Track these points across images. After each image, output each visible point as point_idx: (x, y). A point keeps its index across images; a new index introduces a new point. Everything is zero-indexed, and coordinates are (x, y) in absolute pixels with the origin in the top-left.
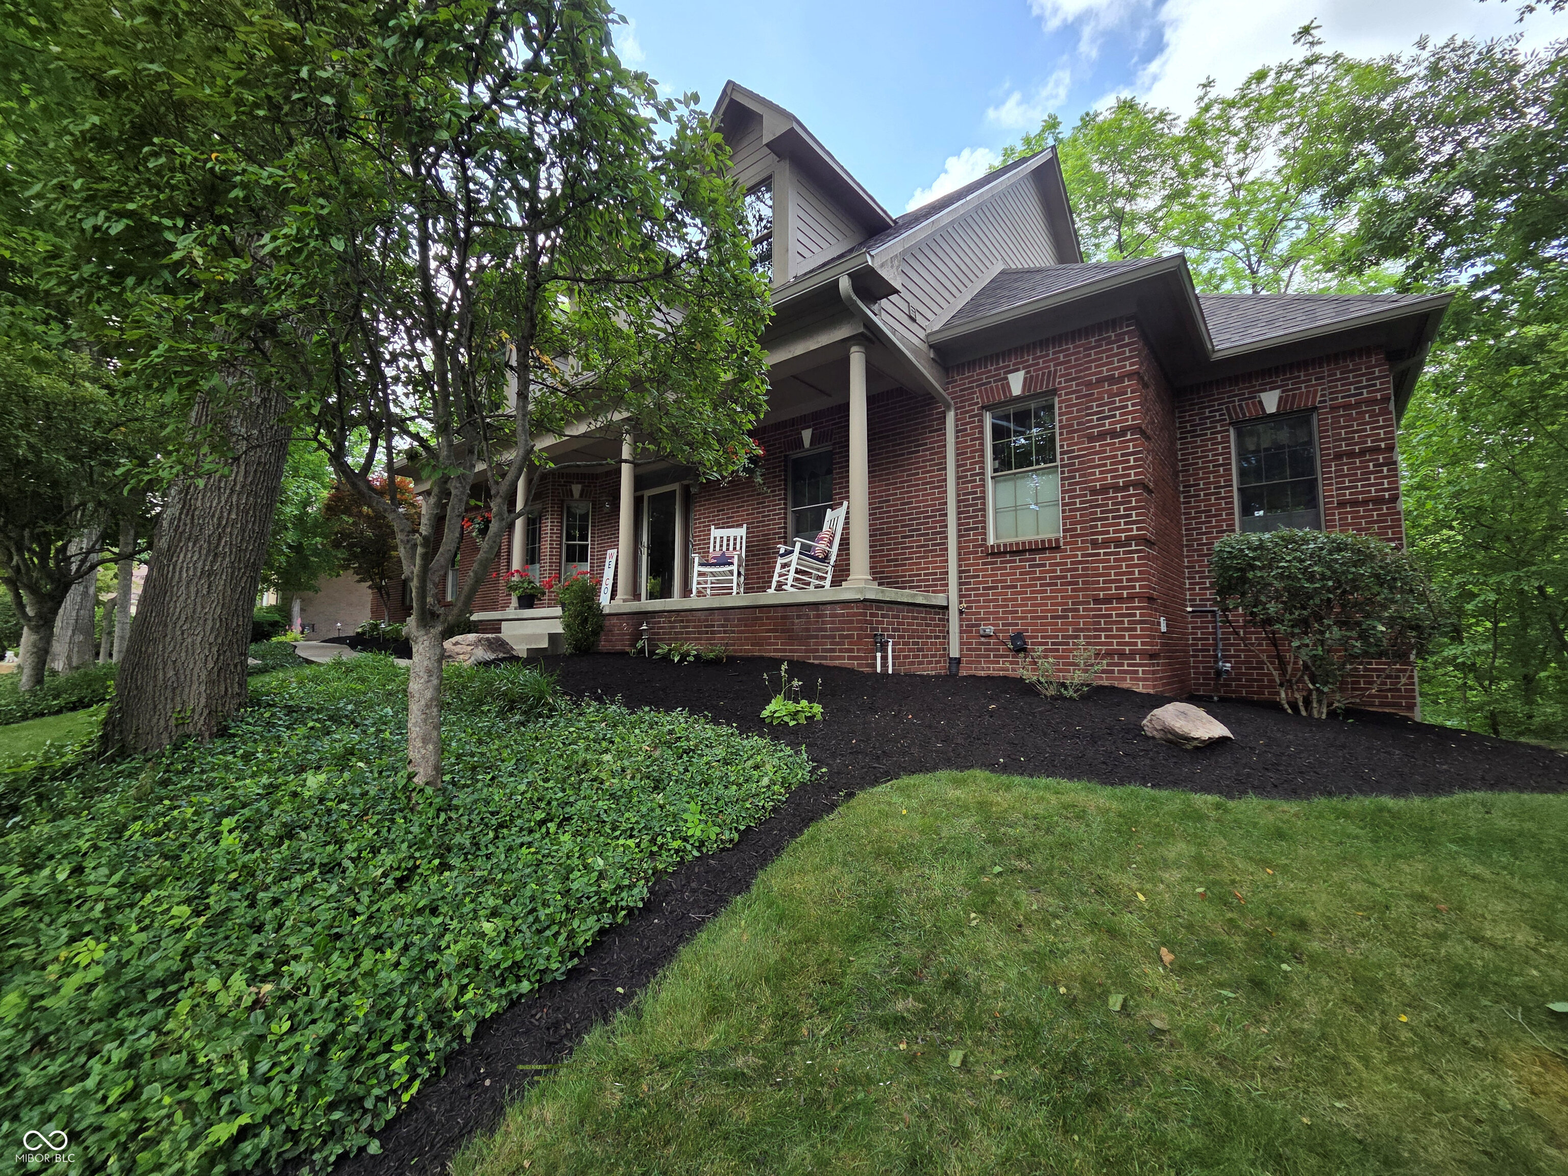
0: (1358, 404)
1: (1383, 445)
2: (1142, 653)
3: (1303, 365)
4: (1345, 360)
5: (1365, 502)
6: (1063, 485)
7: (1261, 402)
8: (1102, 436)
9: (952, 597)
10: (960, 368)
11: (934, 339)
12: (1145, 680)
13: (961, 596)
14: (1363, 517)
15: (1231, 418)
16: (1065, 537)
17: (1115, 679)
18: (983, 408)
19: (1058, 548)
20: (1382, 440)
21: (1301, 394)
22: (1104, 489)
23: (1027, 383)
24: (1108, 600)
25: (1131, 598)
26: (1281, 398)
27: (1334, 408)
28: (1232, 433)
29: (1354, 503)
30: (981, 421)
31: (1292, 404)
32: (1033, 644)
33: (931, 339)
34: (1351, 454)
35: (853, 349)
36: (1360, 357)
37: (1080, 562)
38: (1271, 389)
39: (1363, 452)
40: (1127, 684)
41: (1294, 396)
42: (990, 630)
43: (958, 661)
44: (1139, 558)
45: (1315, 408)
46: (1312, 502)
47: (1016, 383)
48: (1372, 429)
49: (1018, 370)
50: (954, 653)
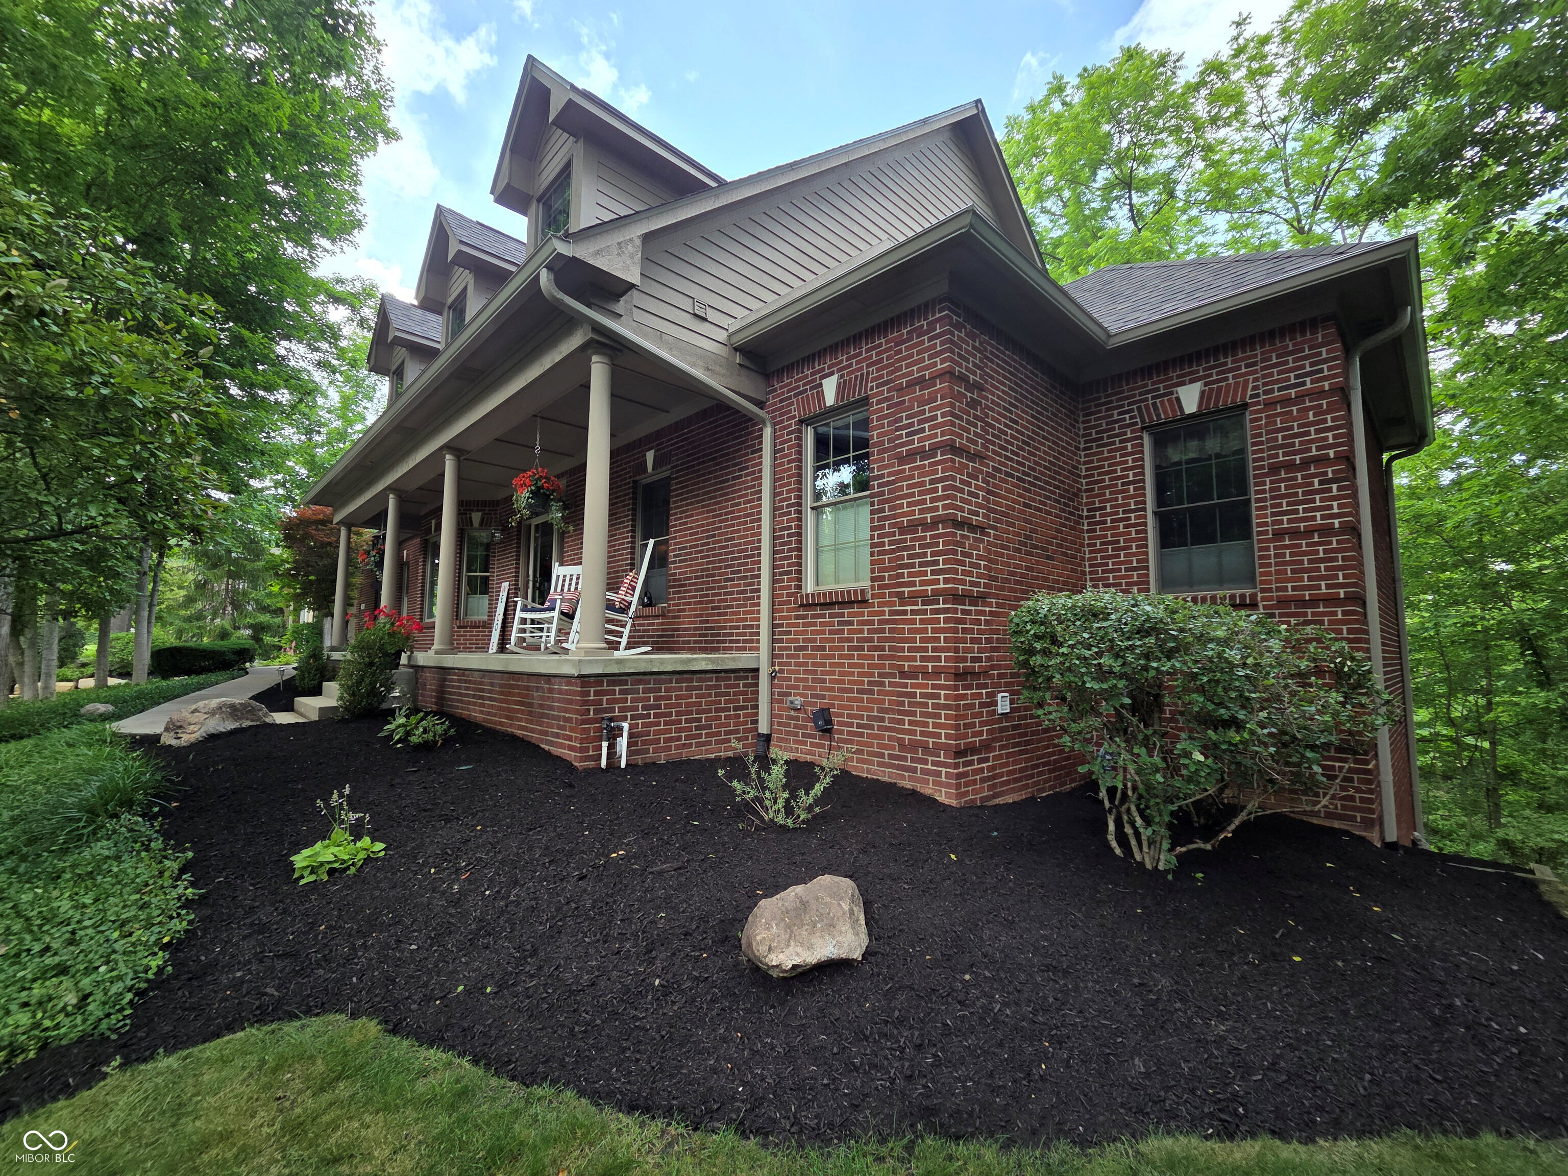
0: (1300, 397)
1: (1331, 453)
2: (946, 747)
3: (1230, 348)
4: (1283, 339)
5: (1309, 532)
6: (872, 520)
7: (1178, 400)
8: (911, 456)
9: (762, 658)
10: (780, 373)
11: (738, 340)
12: (948, 785)
13: (773, 656)
14: (1305, 553)
15: (1143, 421)
16: (873, 588)
17: (917, 780)
18: (801, 422)
19: (864, 602)
20: (1330, 446)
21: (1228, 385)
22: (912, 527)
23: (841, 389)
24: (912, 674)
25: (937, 673)
26: (1202, 393)
27: (1269, 404)
28: (1147, 440)
29: (1295, 533)
30: (799, 438)
31: (1217, 402)
32: (839, 723)
33: (735, 339)
34: (1290, 466)
35: (595, 358)
36: (1303, 334)
37: (887, 622)
38: (1192, 381)
39: (1306, 463)
40: (928, 790)
41: (1220, 388)
42: (798, 701)
43: (768, 738)
44: (946, 621)
45: (1245, 406)
46: (1245, 533)
47: (830, 388)
48: (1317, 431)
49: (832, 374)
50: (763, 729)
